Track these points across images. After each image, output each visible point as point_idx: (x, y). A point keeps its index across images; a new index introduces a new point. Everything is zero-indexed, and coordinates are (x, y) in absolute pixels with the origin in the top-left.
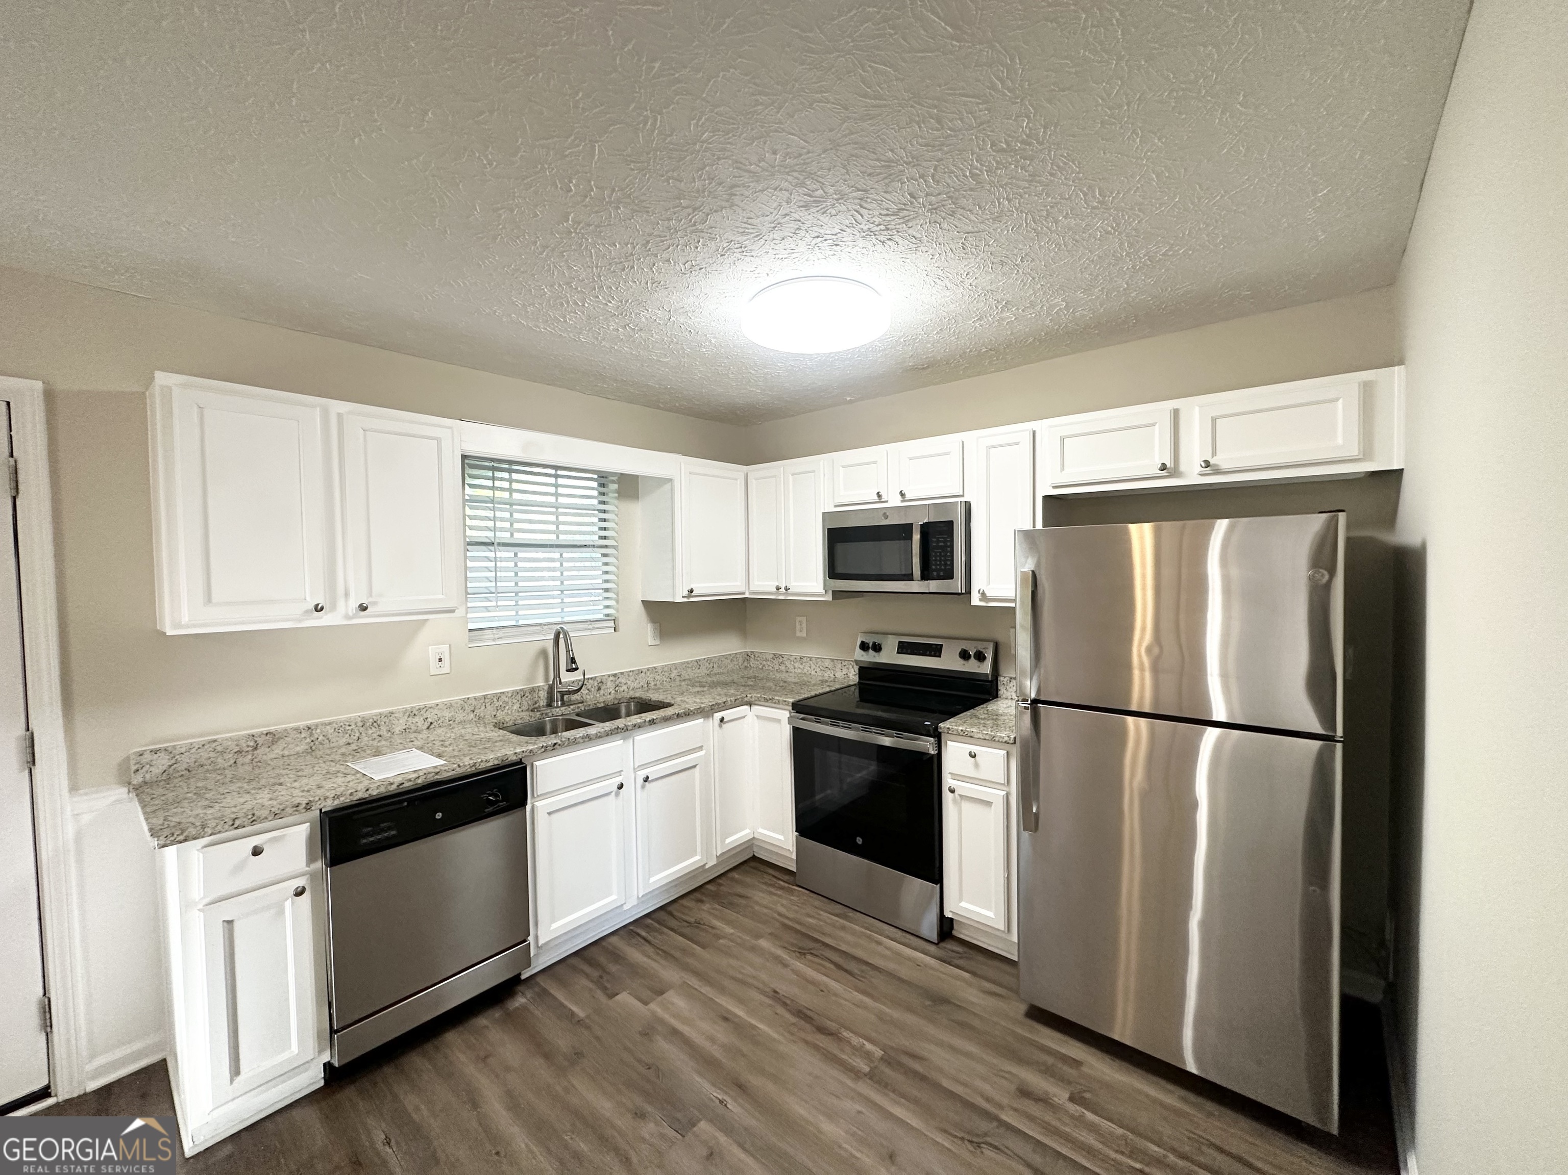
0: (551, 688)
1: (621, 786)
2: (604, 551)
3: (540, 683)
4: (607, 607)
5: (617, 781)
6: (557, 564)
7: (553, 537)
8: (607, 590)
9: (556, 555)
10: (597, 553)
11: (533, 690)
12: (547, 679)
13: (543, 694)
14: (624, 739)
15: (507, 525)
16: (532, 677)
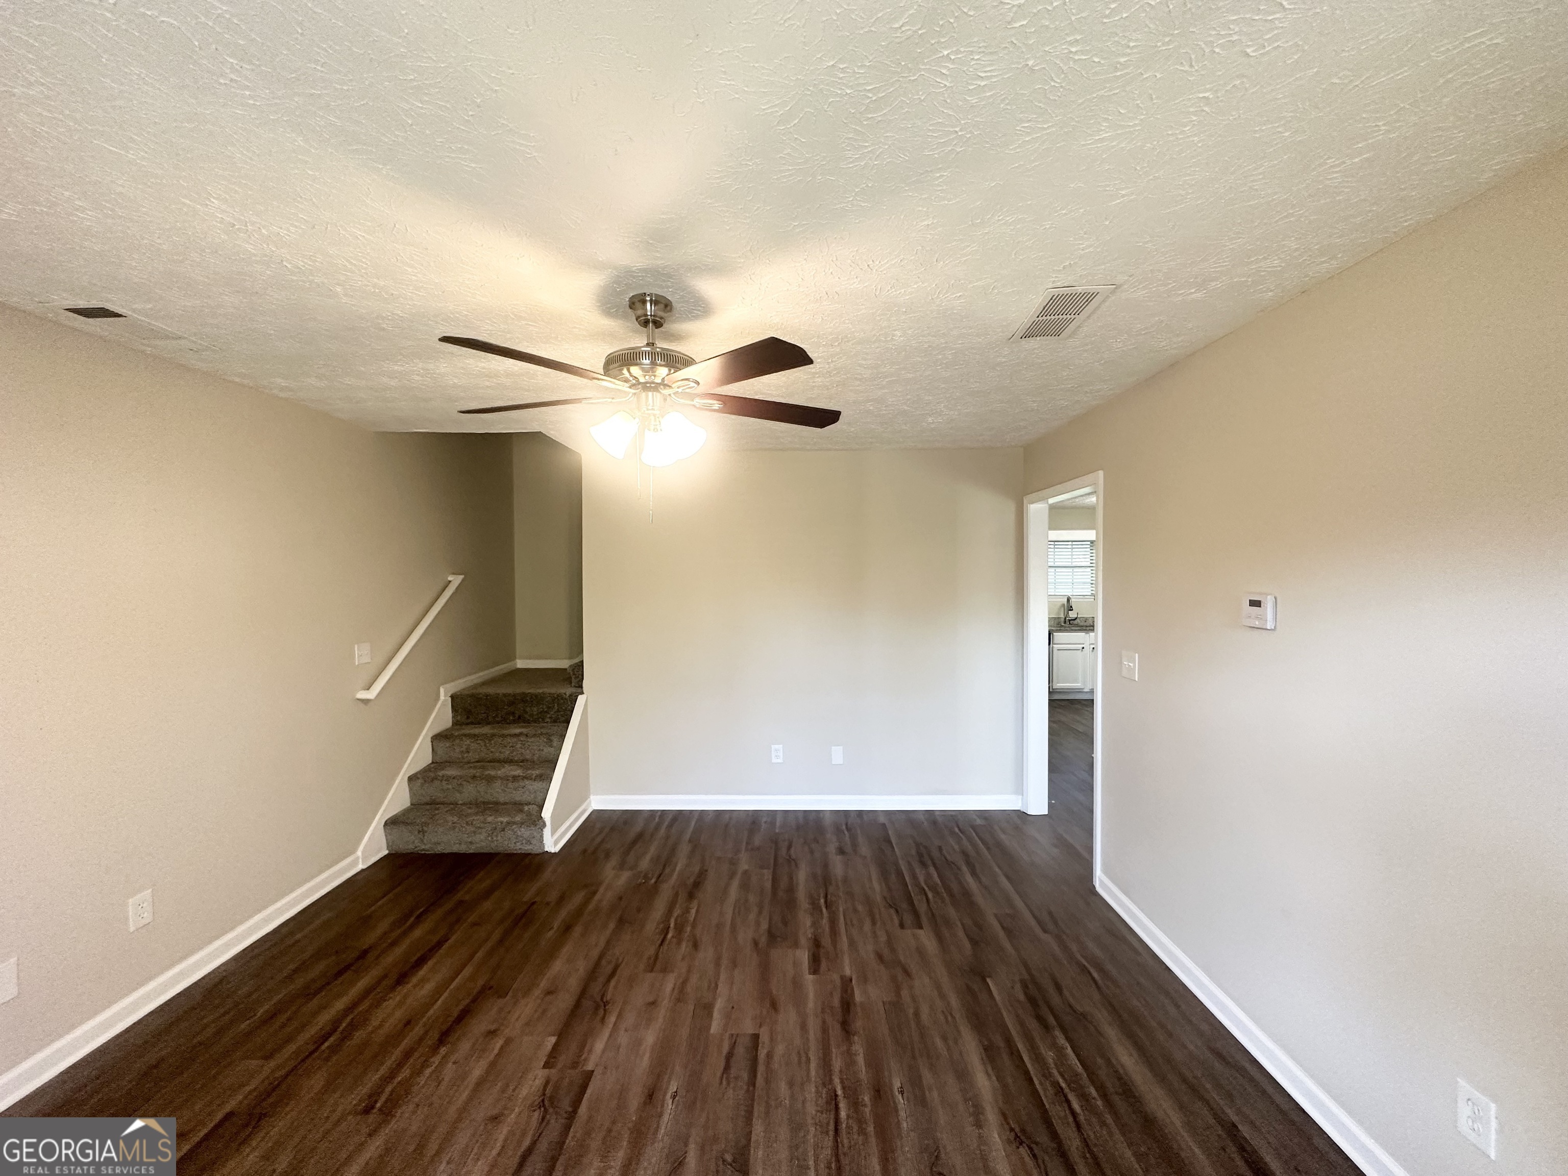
0: (1065, 619)
1: (1083, 648)
2: (1092, 568)
3: (1062, 616)
4: (1092, 590)
5: (1083, 646)
6: (1071, 574)
7: (1070, 564)
8: (1092, 584)
9: (1071, 570)
10: (1089, 569)
11: (1059, 618)
12: (1064, 614)
13: (1063, 620)
14: (1087, 633)
15: (1053, 560)
16: (1059, 613)
